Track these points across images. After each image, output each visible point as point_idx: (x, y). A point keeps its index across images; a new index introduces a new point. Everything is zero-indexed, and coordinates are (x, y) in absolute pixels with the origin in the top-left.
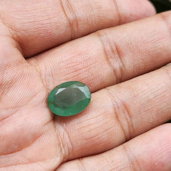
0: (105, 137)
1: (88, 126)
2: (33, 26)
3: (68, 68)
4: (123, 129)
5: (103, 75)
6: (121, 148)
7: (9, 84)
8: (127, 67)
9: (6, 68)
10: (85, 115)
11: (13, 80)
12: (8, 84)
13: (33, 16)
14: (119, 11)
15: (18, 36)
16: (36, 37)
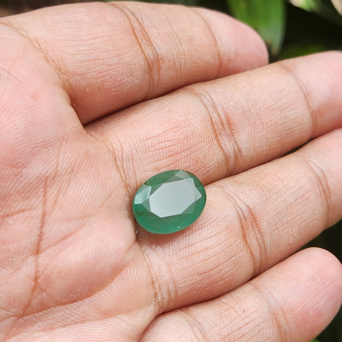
0: (228, 271)
1: (203, 251)
2: (95, 67)
3: (159, 150)
4: (252, 256)
5: (211, 164)
6: (251, 288)
7: (68, 175)
9: (62, 143)
10: (197, 232)
11: (74, 166)
12: (67, 173)
13: (93, 50)
14: (218, 48)
15: (71, 86)
16: (99, 88)
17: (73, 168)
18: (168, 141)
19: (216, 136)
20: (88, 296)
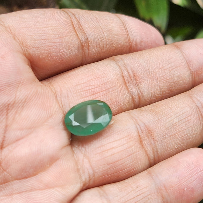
2: (45, 44)
3: (85, 91)
5: (121, 100)
8: (145, 94)
9: (19, 85)
11: (27, 98)
12: (22, 102)
13: (44, 33)
15: (29, 54)
16: (48, 56)
17: (26, 100)
18: (91, 86)
19: (125, 84)
20: (35, 175)
